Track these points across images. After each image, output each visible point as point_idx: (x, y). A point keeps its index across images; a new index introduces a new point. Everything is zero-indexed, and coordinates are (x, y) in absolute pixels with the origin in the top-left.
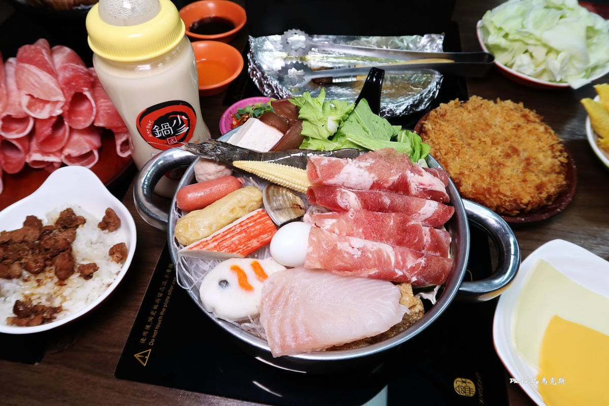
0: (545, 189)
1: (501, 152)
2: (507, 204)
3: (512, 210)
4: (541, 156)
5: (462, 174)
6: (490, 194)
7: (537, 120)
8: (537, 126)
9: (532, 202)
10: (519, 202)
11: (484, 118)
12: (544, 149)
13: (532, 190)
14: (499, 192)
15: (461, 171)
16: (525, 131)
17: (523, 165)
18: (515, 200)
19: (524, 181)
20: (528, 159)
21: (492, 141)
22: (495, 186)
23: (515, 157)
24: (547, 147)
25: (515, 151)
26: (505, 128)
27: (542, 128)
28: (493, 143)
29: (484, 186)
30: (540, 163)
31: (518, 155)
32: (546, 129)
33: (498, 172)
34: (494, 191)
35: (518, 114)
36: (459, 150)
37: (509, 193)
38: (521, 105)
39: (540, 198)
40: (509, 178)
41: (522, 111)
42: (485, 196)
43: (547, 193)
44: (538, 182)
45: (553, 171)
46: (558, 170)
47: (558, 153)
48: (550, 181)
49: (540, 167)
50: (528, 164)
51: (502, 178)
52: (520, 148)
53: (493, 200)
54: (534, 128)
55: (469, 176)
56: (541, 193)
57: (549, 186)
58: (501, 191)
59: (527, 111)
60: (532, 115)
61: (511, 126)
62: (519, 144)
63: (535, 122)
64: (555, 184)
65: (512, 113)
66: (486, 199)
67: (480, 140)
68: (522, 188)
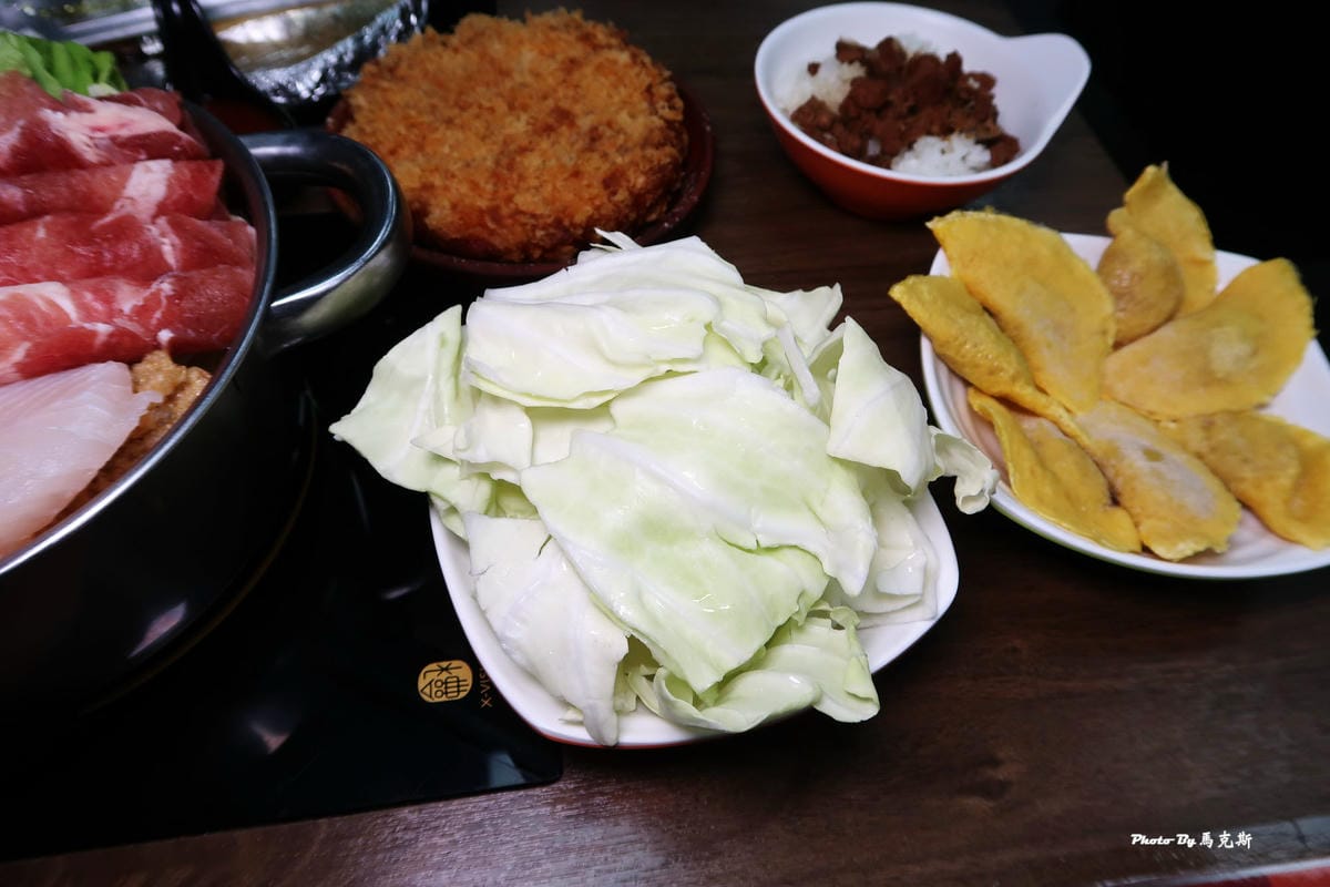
0: (624, 184)
1: (528, 123)
2: (539, 232)
4: (623, 118)
5: (427, 187)
6: (497, 219)
7: (614, 41)
8: (614, 54)
9: (596, 216)
10: (564, 221)
11: (492, 61)
12: (629, 100)
13: (597, 189)
14: (517, 212)
15: (424, 180)
16: (588, 70)
17: (580, 143)
18: (558, 223)
19: (576, 174)
20: (594, 129)
21: (509, 103)
22: (508, 199)
23: (564, 129)
24: (637, 97)
25: (565, 116)
26: (542, 71)
27: (624, 57)
28: (511, 107)
29: (483, 203)
30: (620, 131)
31: (572, 124)
32: (634, 57)
33: (511, 167)
34: (505, 211)
35: (571, 36)
36: (424, 138)
37: (541, 210)
38: (578, 15)
39: (616, 205)
40: (537, 173)
41: (578, 28)
42: (484, 226)
43: (628, 189)
44: (605, 167)
45: (646, 143)
46: (659, 138)
48: (634, 164)
49: (618, 139)
50: (593, 139)
51: (522, 178)
52: (577, 109)
53: (505, 231)
54: (607, 60)
55: (446, 188)
56: (614, 193)
57: (631, 174)
58: (524, 208)
60: (601, 34)
61: (553, 65)
62: (576, 100)
63: (610, 47)
64: (645, 166)
65: (556, 35)
66: (491, 232)
67: (480, 106)
68: (572, 190)
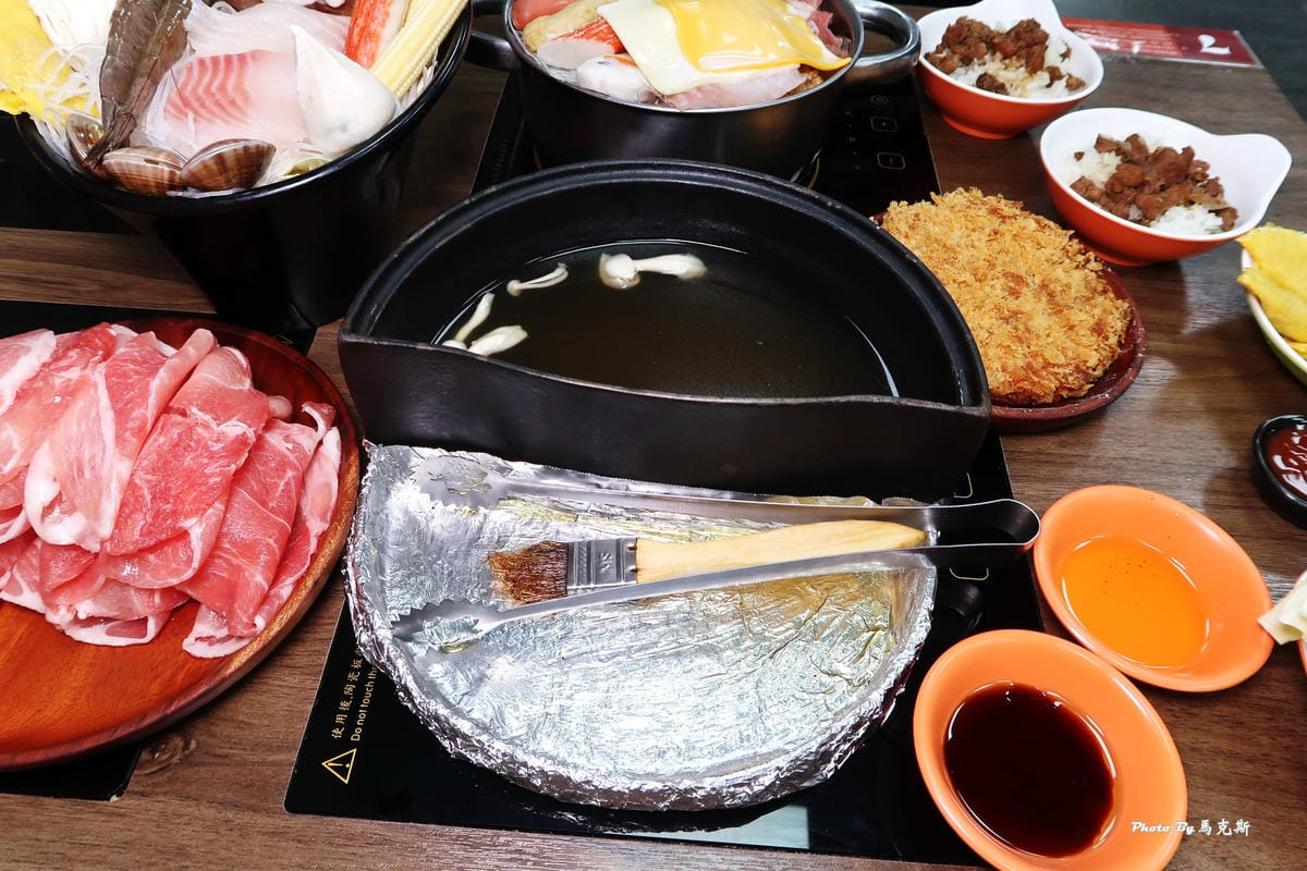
1: (1001, 290)
2: (1071, 379)
3: (1081, 388)
4: (1059, 272)
7: (1017, 211)
8: (1021, 221)
10: (1084, 368)
12: (1055, 258)
14: (1047, 365)
16: (1008, 237)
17: (1044, 299)
19: (1070, 328)
20: (1044, 286)
21: (975, 275)
22: (1035, 355)
23: (1025, 290)
24: (1058, 255)
25: (1019, 279)
26: (977, 243)
27: (1031, 223)
28: (979, 280)
30: (1068, 286)
31: (1027, 285)
32: (1038, 222)
34: (1038, 363)
35: (983, 211)
37: (1062, 360)
38: (976, 193)
40: (1047, 333)
41: (983, 203)
44: (1092, 322)
46: (1100, 288)
47: (1081, 258)
49: (1073, 293)
50: (1051, 295)
51: (1038, 336)
52: (1020, 272)
54: (1020, 227)
58: (1049, 360)
59: (992, 200)
60: (1007, 207)
61: (985, 238)
62: (1015, 264)
63: (1015, 216)
64: (1115, 314)
65: (972, 212)
66: (1033, 384)
68: (1073, 341)
